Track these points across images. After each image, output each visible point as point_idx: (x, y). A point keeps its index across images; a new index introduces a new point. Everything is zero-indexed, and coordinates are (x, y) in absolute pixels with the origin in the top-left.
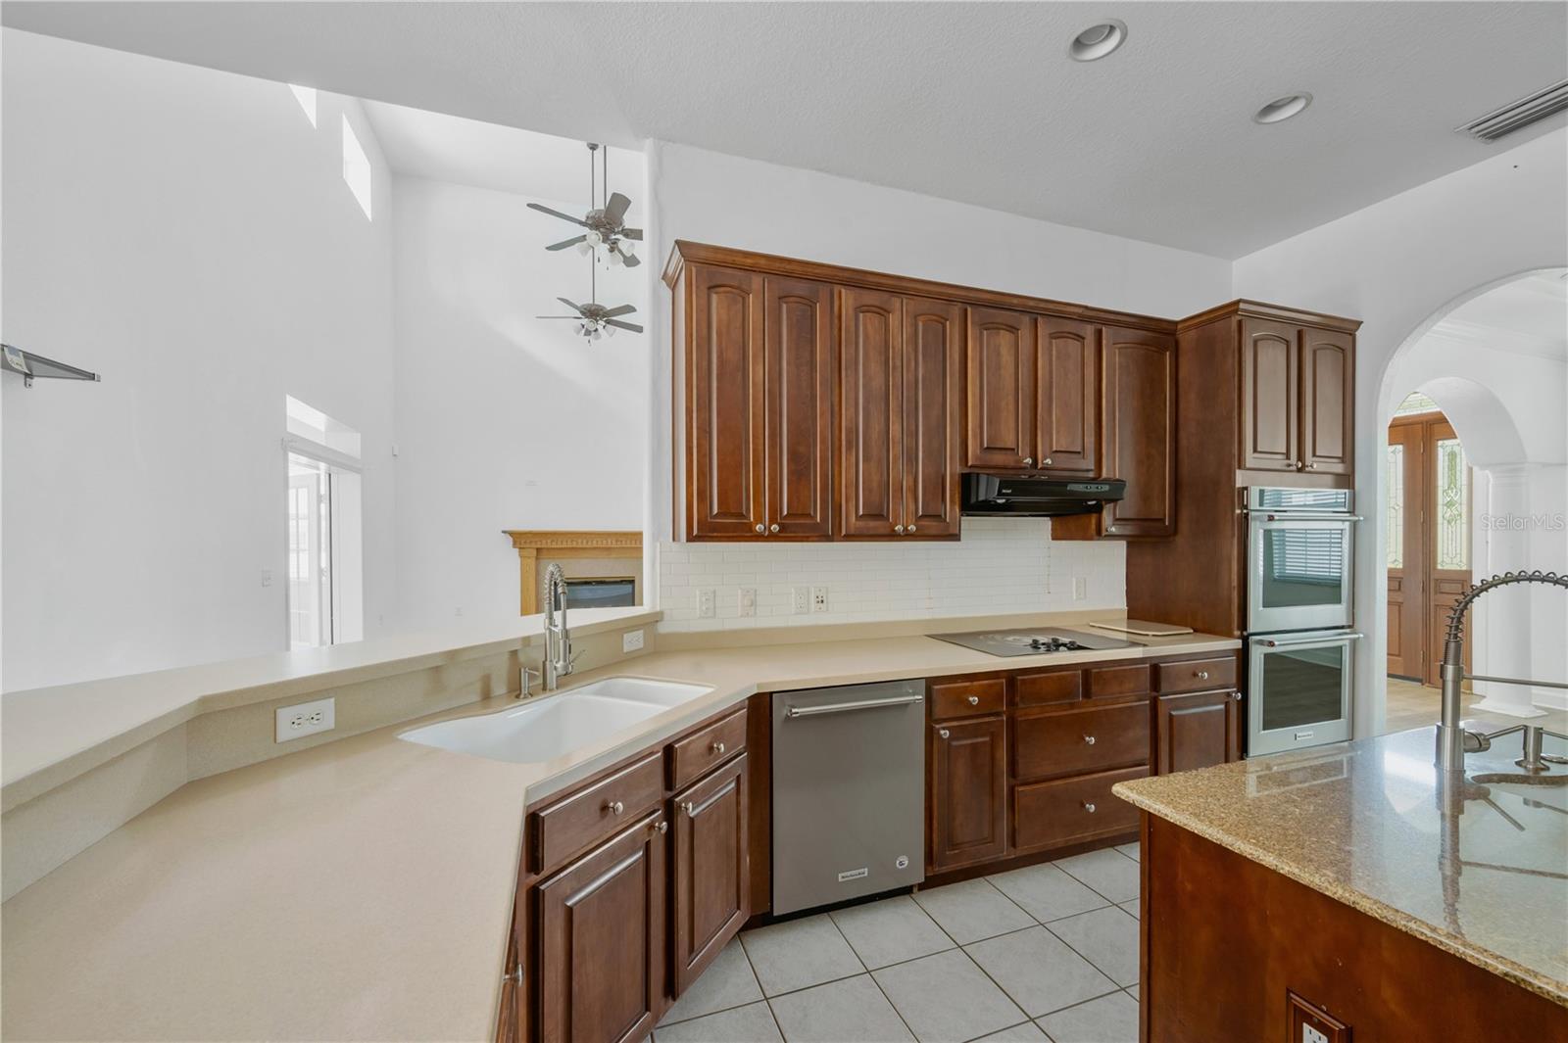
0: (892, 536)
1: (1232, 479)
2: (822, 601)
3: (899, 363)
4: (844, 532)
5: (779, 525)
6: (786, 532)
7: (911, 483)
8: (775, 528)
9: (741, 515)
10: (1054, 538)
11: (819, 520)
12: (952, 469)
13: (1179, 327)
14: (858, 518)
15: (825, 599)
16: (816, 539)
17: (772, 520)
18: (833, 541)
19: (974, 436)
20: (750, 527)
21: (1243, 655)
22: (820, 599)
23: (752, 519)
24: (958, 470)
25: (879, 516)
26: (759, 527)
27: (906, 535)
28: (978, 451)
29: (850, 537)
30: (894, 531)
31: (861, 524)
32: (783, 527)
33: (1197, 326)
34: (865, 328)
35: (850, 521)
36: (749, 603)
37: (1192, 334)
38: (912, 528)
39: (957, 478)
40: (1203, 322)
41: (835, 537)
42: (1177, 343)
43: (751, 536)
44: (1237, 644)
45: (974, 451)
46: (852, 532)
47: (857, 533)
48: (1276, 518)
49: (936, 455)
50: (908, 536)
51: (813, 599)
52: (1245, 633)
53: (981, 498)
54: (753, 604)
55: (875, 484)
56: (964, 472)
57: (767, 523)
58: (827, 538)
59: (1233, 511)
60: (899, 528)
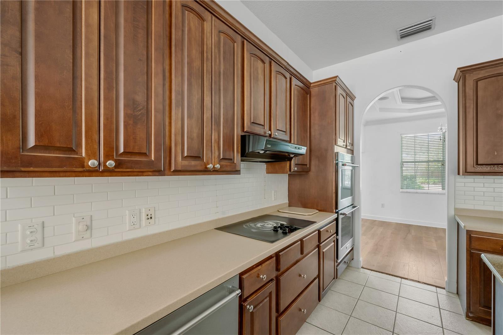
0: (206, 171)
1: (333, 149)
2: (151, 218)
3: (210, 57)
4: (173, 168)
5: (116, 161)
6: (122, 168)
7: (217, 137)
8: (111, 163)
9: (70, 150)
10: (268, 173)
11: (153, 159)
12: (237, 133)
13: (312, 85)
14: (184, 158)
15: (153, 216)
16: (150, 173)
17: (108, 156)
18: (164, 175)
19: (247, 114)
20: (81, 163)
21: (337, 220)
22: (149, 217)
23: (84, 155)
24: (241, 133)
25: (198, 157)
26: (92, 163)
27: (213, 171)
28: (249, 124)
29: (177, 172)
30: (206, 168)
31: (186, 163)
32: (119, 164)
33: (319, 86)
34: (189, 24)
35: (178, 161)
36: (85, 228)
37: (317, 89)
38: (218, 166)
39: (240, 137)
40: (322, 84)
41: (166, 172)
42: (310, 92)
43: (84, 171)
44: (335, 216)
45: (247, 124)
46: (180, 169)
47: (183, 169)
48: (347, 165)
49: (230, 123)
50: (215, 171)
51: (144, 217)
52: (337, 211)
53: (250, 150)
54: (89, 228)
55: (195, 135)
56: (242, 135)
57: (102, 159)
58: (159, 172)
59: (333, 162)
60: (210, 166)
